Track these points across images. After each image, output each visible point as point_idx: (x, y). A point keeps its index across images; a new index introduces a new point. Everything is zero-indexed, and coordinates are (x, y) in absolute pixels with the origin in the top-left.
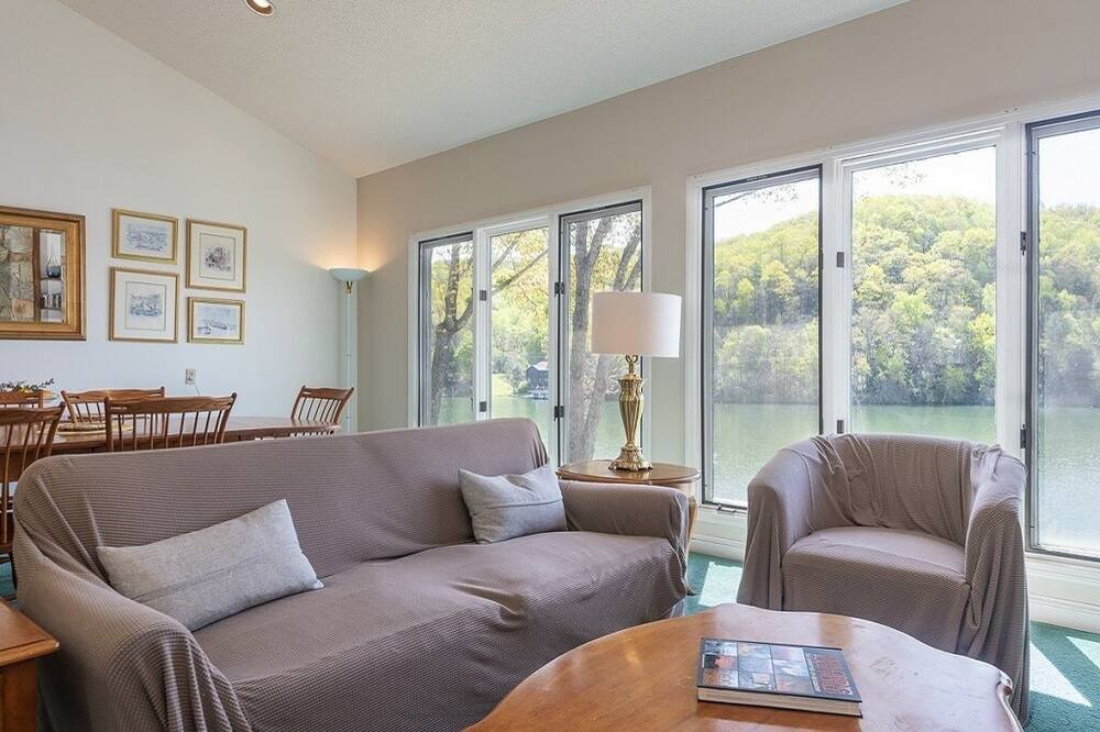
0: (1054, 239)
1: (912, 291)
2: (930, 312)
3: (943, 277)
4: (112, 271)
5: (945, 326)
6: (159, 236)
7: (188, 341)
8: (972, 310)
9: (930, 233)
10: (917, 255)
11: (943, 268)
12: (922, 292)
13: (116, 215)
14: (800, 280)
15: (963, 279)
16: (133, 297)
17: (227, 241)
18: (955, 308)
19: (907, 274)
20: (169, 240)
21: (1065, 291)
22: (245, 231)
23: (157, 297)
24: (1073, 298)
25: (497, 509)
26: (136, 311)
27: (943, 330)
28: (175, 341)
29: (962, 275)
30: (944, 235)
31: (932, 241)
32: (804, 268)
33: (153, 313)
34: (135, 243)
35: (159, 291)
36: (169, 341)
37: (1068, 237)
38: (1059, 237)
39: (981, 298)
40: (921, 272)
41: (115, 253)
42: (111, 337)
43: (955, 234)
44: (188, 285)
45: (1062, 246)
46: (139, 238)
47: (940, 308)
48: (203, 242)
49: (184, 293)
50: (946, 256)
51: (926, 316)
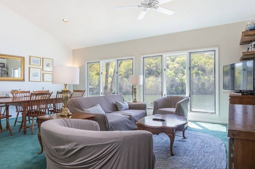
0: (198, 60)
1: (171, 70)
2: (174, 75)
3: (177, 67)
4: (29, 68)
5: (177, 78)
6: (38, 61)
7: (43, 81)
8: (182, 74)
9: (174, 58)
10: (172, 63)
11: (177, 65)
12: (173, 71)
13: (30, 57)
14: (148, 67)
15: (181, 68)
16: (33, 73)
17: (50, 62)
18: (179, 74)
19: (170, 66)
20: (40, 62)
21: (200, 71)
22: (53, 60)
23: (37, 73)
24: (201, 72)
25: (121, 107)
26: (34, 76)
27: (177, 79)
28: (41, 81)
29: (180, 67)
30: (177, 58)
31: (175, 60)
32: (149, 65)
33: (37, 76)
34: (33, 62)
35: (38, 72)
36: (39, 82)
37: (200, 60)
38: (198, 59)
39: (184, 72)
40: (173, 66)
41: (30, 64)
42: (29, 81)
43: (179, 58)
44: (43, 70)
45: (199, 61)
46: (34, 61)
47: (176, 74)
48: (45, 62)
49: (42, 72)
50: (177, 63)
51: (173, 76)
